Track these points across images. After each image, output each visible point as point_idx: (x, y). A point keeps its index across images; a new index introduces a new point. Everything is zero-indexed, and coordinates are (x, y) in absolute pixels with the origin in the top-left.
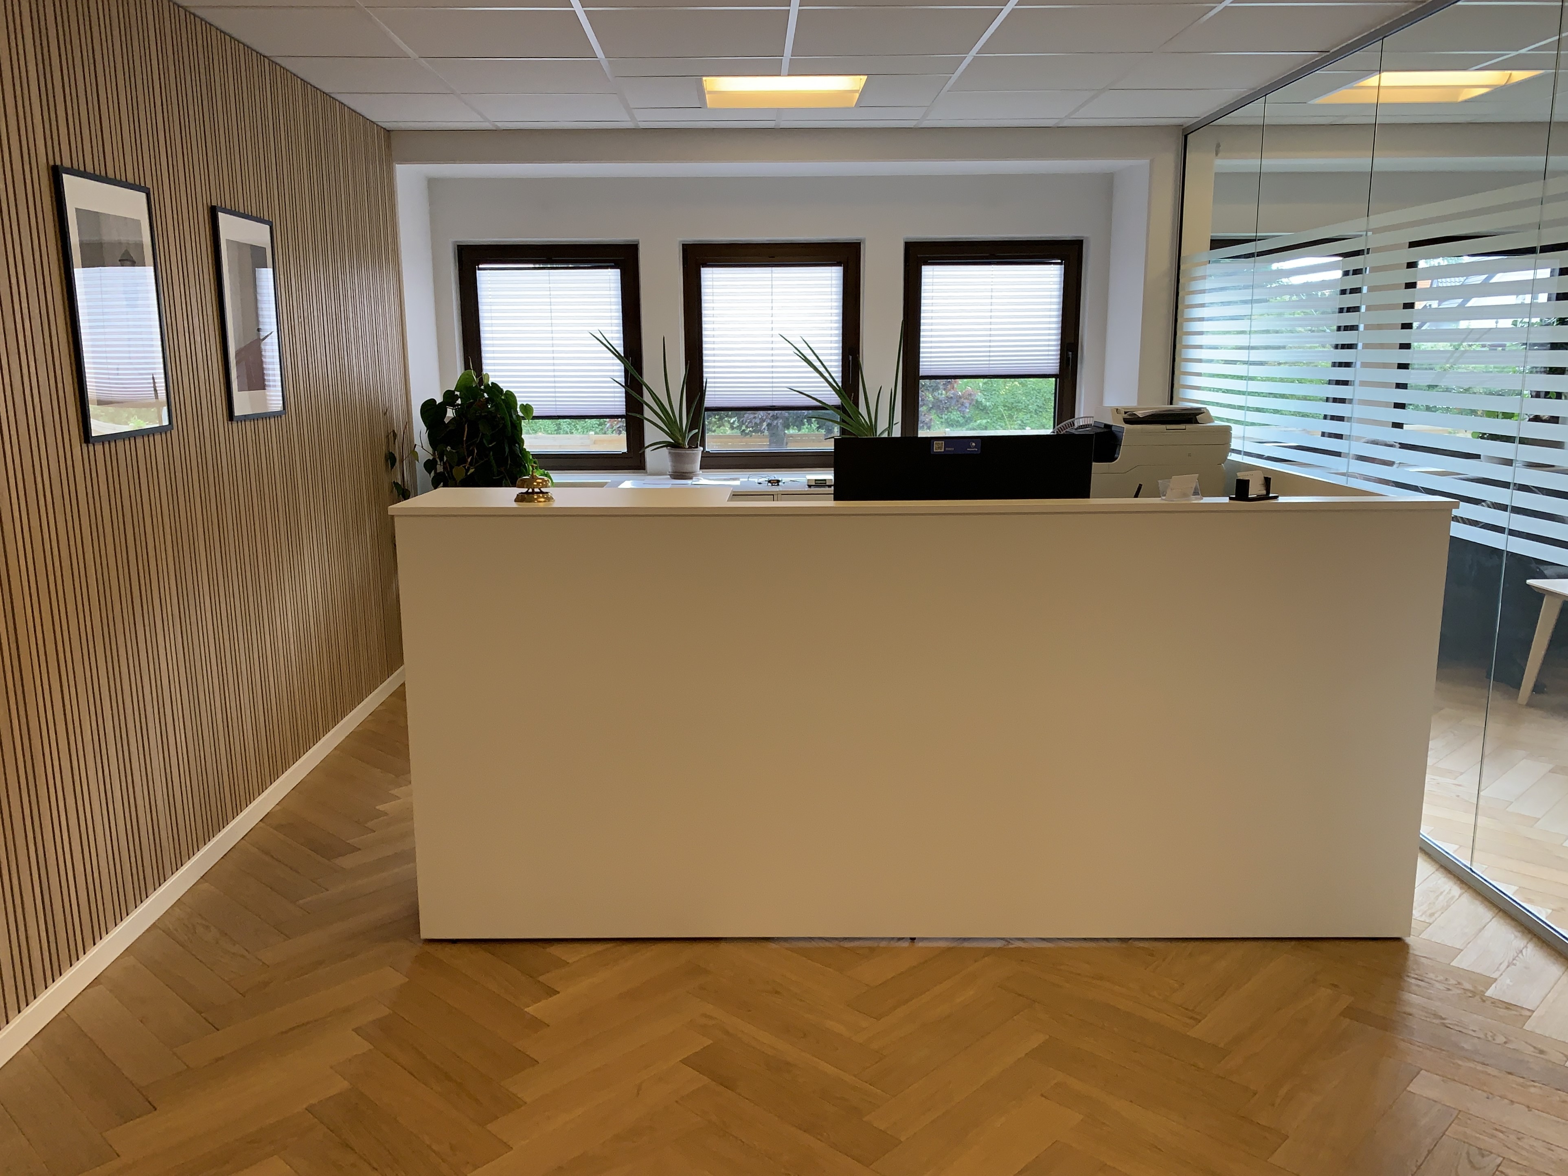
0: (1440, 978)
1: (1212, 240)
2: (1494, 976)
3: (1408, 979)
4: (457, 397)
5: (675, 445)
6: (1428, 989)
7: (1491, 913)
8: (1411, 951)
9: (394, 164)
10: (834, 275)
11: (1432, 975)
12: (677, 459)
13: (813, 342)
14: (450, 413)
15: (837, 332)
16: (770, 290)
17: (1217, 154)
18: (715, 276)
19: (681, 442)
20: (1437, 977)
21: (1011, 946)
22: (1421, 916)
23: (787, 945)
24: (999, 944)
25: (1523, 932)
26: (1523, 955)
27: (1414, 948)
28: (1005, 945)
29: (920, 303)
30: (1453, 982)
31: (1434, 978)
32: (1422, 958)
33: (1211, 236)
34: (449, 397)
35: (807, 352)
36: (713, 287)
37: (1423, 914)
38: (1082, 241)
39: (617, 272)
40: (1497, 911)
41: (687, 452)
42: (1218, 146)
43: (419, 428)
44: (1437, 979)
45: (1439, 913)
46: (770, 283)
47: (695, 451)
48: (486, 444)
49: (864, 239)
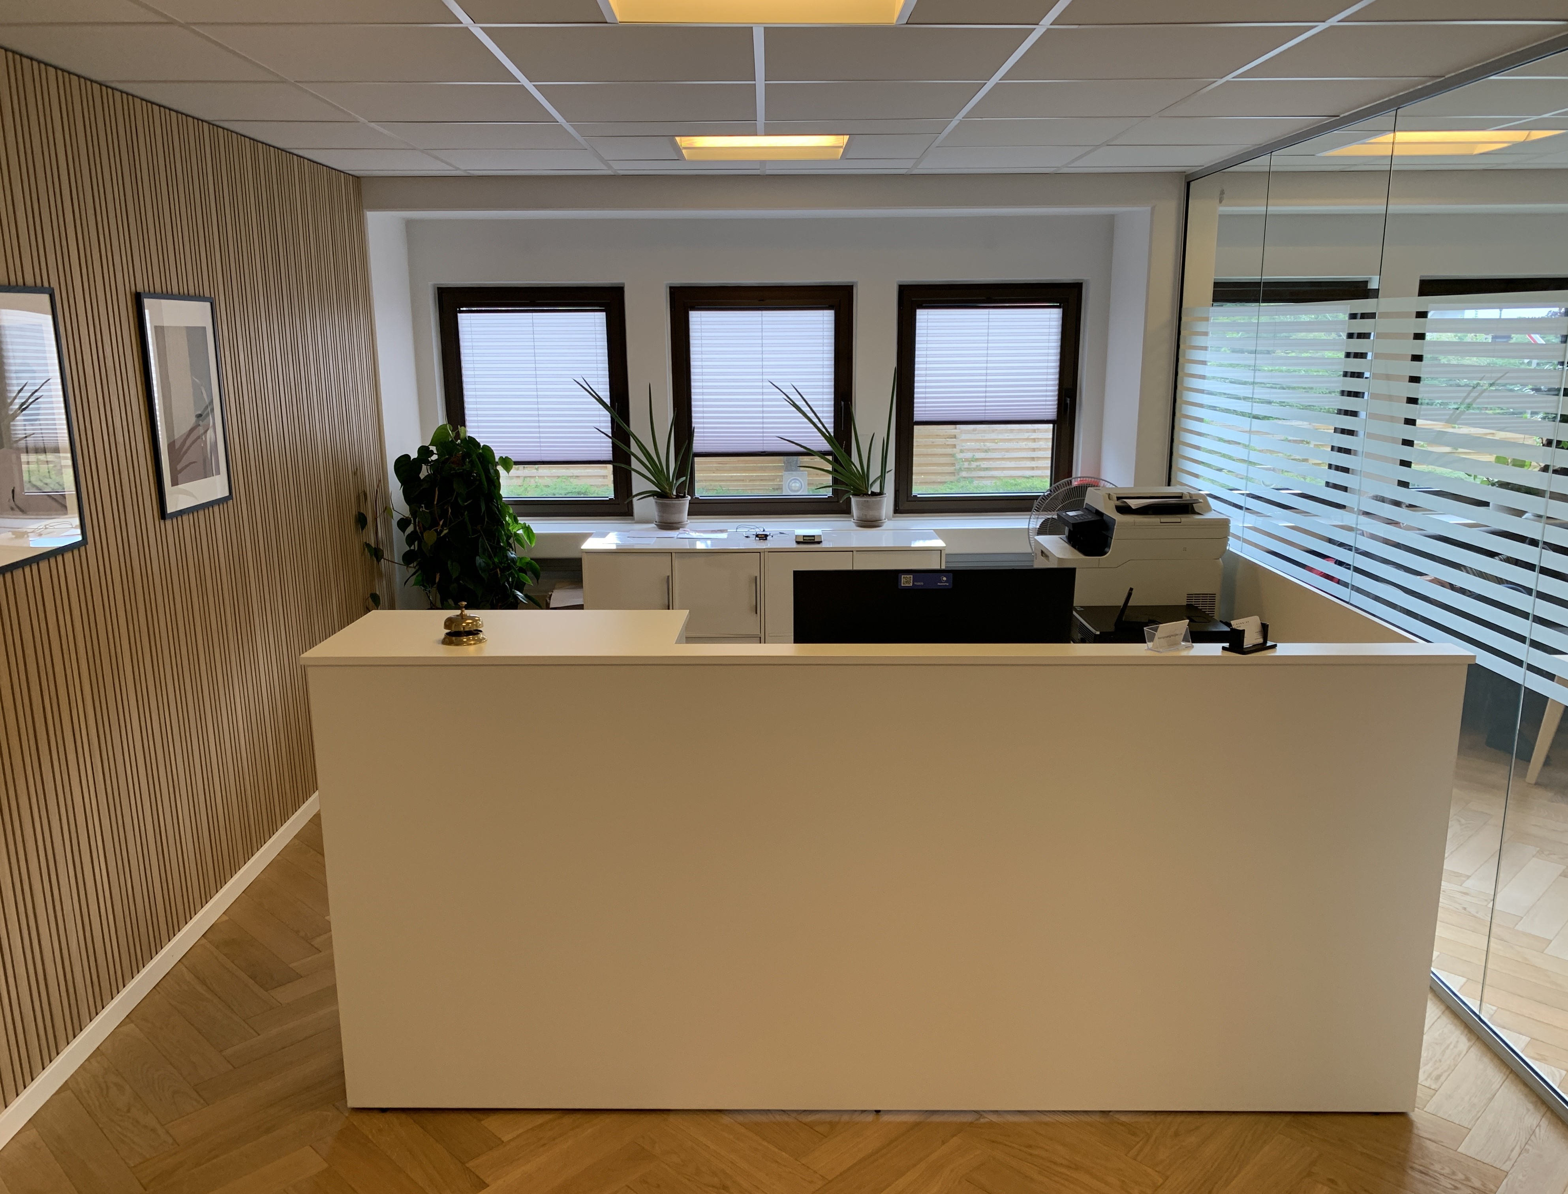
0: (1446, 1171)
1: (1214, 283)
2: (1506, 1167)
3: (1410, 1172)
4: (432, 453)
5: (661, 495)
6: (1435, 1187)
7: (1502, 1075)
8: (1415, 1131)
9: (365, 210)
10: (826, 318)
11: (1437, 1167)
12: (663, 509)
13: (803, 387)
14: (424, 472)
15: (829, 377)
16: (760, 334)
17: (1221, 202)
18: (703, 319)
19: (668, 491)
20: (1443, 1169)
21: (982, 1120)
22: (1426, 1079)
23: (740, 1118)
24: (969, 1118)
25: (1535, 1104)
26: (1535, 1136)
27: (1419, 1125)
28: (977, 1120)
29: (915, 348)
30: (1460, 1176)
31: (1438, 1170)
32: (1428, 1142)
33: (1215, 279)
34: (424, 451)
35: (796, 398)
36: (701, 331)
37: (1428, 1077)
38: (1082, 283)
39: (603, 315)
40: (1508, 1073)
41: (674, 502)
42: (1222, 193)
43: (395, 486)
44: (1442, 1172)
45: (1446, 1074)
46: (760, 326)
47: (682, 501)
48: (460, 503)
49: (856, 283)
